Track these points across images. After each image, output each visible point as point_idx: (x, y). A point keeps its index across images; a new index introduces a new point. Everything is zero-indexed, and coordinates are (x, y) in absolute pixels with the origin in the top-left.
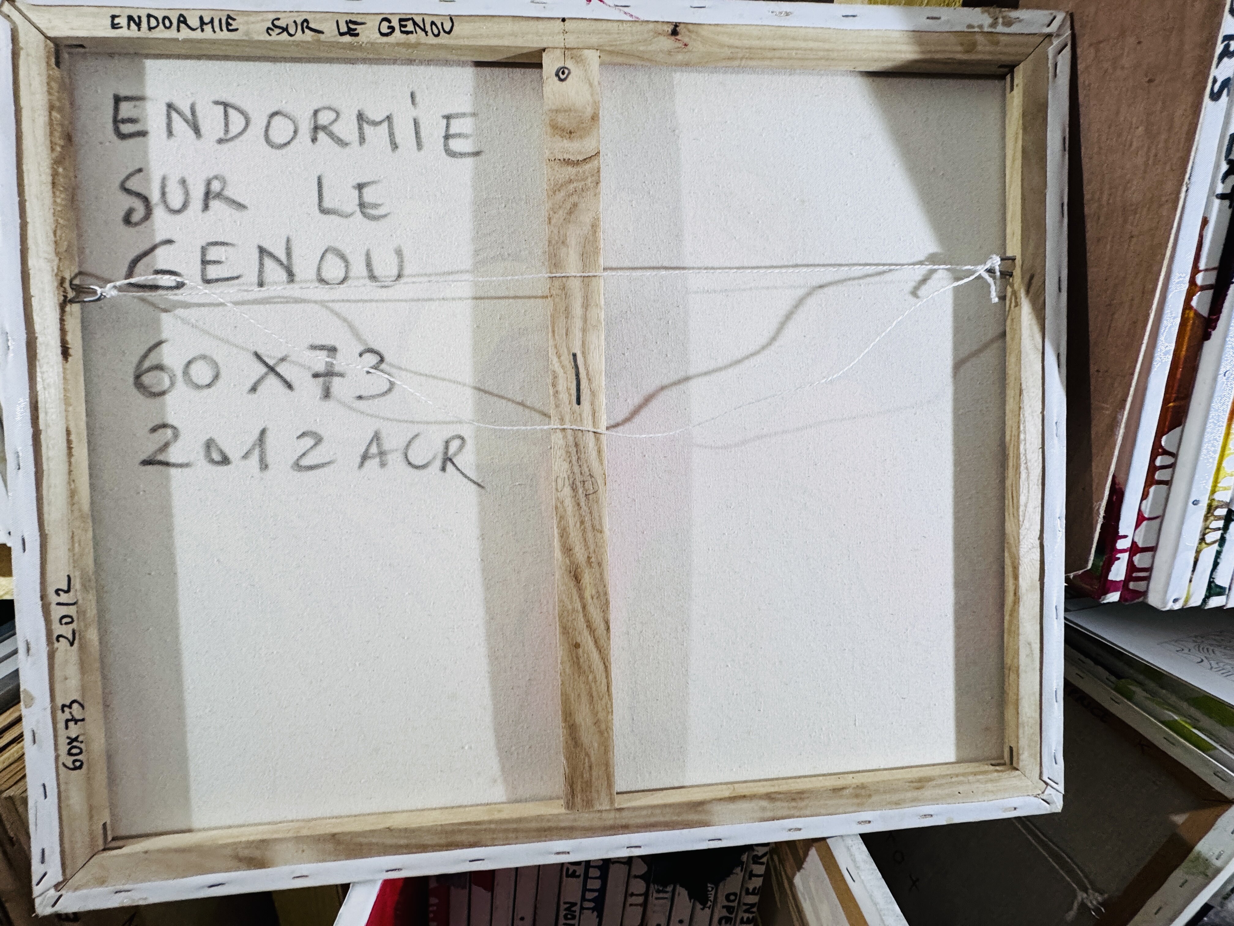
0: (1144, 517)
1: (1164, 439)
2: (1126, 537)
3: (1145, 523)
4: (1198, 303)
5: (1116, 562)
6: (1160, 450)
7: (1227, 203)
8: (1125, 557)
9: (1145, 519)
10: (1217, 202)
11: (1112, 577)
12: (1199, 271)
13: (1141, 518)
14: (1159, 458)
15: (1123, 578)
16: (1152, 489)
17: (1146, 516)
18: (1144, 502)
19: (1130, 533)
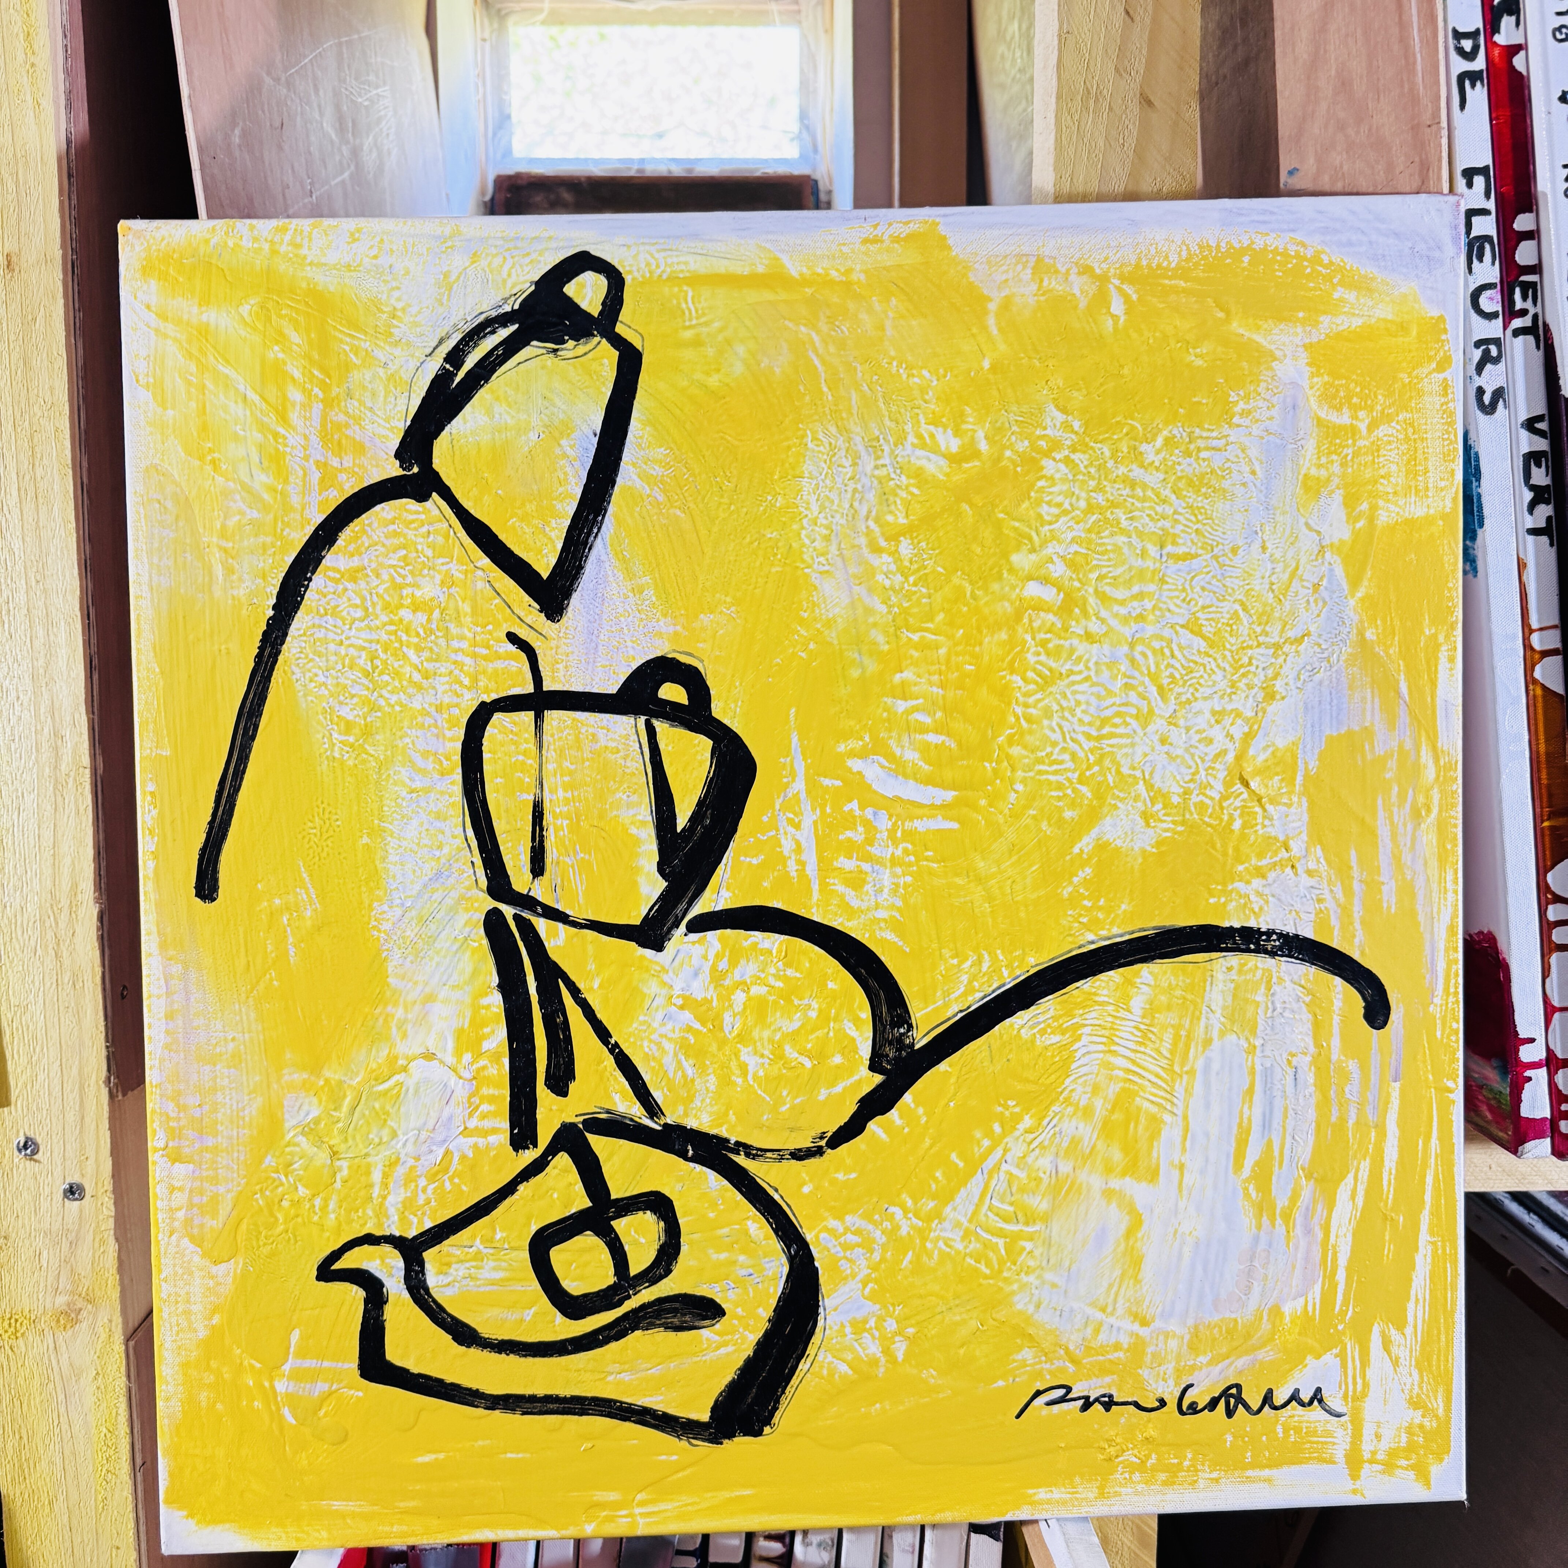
0: (1553, 1006)
1: (1550, 877)
2: (1532, 1040)
3: (1557, 1016)
4: (1543, 675)
5: (1527, 1085)
6: (1549, 896)
7: (1545, 539)
8: (1540, 1076)
9: (1555, 1010)
10: (1530, 539)
11: (1526, 1111)
12: (1532, 631)
13: (1550, 1011)
14: (1551, 908)
15: (1547, 1114)
16: (1554, 959)
17: (1556, 1003)
18: (1548, 981)
19: (1538, 1033)
